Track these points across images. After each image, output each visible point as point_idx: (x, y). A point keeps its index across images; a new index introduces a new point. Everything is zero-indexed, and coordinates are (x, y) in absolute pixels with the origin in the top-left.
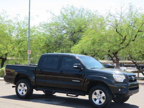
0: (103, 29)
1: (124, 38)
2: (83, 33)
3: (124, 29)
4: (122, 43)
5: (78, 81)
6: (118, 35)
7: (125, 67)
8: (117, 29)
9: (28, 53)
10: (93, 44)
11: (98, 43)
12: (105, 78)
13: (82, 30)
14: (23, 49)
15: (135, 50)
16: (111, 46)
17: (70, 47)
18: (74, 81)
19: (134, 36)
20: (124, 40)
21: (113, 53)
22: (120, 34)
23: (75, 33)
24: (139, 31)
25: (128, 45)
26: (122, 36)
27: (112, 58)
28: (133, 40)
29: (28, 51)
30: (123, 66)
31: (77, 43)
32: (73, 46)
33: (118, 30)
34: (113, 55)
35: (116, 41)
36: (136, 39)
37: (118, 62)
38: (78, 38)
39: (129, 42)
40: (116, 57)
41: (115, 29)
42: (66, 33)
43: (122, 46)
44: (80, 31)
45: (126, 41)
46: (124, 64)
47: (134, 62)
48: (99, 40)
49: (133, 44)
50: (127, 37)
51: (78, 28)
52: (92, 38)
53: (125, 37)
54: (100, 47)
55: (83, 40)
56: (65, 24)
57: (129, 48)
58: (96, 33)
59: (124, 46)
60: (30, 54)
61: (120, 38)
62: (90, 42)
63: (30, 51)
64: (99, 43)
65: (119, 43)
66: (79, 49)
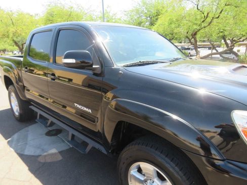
1: (206, 15)
4: (203, 22)
5: (85, 109)
12: (175, 117)
18: (78, 106)
20: (206, 18)
22: (201, 12)
24: (226, 5)
26: (204, 13)
27: (190, 41)
33: (199, 7)
34: (191, 37)
36: (221, 15)
37: (196, 44)
39: (212, 20)
41: (196, 6)
43: (203, 25)
53: (208, 14)
59: (206, 25)
61: (201, 16)
65: (200, 21)
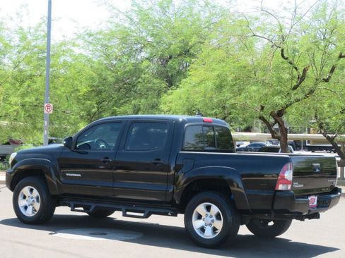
0: (247, 48)
1: (301, 73)
2: (193, 60)
3: (301, 51)
4: (295, 88)
6: (286, 65)
7: (309, 150)
8: (282, 51)
9: (45, 112)
10: (220, 87)
11: (232, 86)
13: (192, 51)
14: (33, 98)
15: (330, 106)
16: (266, 95)
17: (159, 95)
19: (327, 69)
20: (302, 79)
21: (272, 114)
22: (291, 63)
23: (170, 58)
24: (342, 57)
25: (311, 92)
26: (296, 68)
27: (270, 126)
28: (326, 81)
29: (45, 105)
30: (304, 149)
31: (177, 87)
32: (165, 92)
33: (285, 52)
34: (272, 120)
35: (280, 80)
36: (332, 78)
37: (286, 138)
38: (179, 73)
39: (316, 84)
40: (279, 124)
41: (279, 50)
42: (147, 59)
44: (186, 52)
45: (308, 83)
46: (305, 142)
47: (328, 138)
48: (236, 79)
49: (324, 91)
50: (309, 72)
51: (180, 45)
52: (216, 73)
53: (305, 71)
54: (238, 97)
55: (194, 79)
56: (144, 34)
57: (314, 100)
58: (227, 60)
59: (301, 96)
60: (51, 112)
61: (291, 74)
62: (210, 84)
63: (52, 105)
64: (234, 85)
65: (289, 86)
66: (181, 102)
